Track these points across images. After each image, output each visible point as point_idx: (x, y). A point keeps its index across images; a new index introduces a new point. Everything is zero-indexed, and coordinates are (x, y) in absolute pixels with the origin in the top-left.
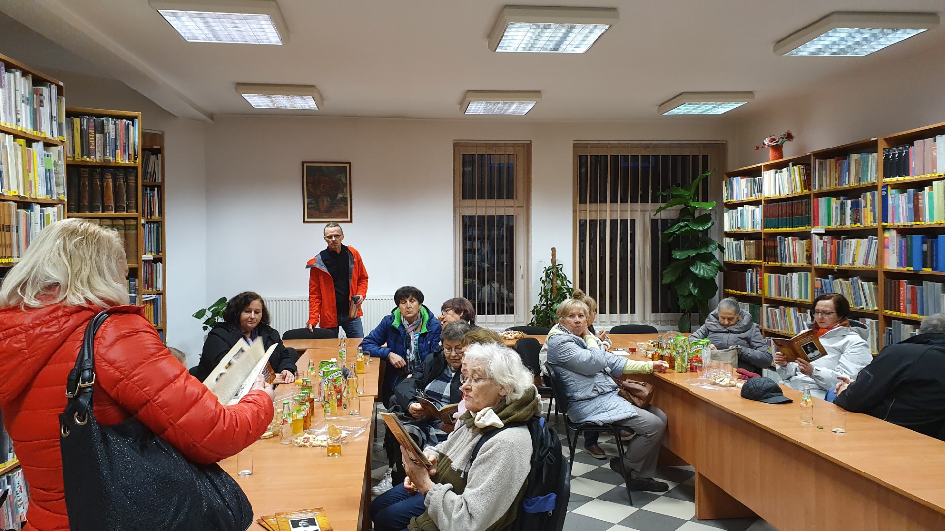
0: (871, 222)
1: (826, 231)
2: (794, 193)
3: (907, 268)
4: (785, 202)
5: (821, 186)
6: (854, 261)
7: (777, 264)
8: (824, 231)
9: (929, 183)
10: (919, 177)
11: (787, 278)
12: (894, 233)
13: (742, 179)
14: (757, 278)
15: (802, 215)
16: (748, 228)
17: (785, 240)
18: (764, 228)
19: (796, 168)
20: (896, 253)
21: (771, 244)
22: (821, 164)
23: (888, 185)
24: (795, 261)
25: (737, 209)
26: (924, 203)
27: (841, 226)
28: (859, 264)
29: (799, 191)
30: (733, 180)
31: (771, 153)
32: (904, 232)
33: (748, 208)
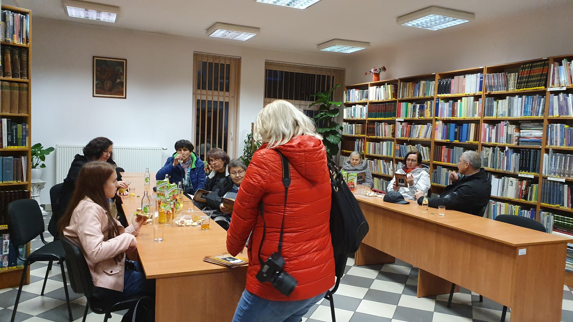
0: (429, 116)
1: (404, 120)
2: (387, 99)
3: (447, 140)
4: (381, 104)
5: (403, 96)
6: (419, 136)
7: (374, 137)
8: (403, 120)
9: (460, 98)
10: (456, 95)
11: (380, 145)
12: (441, 122)
13: (356, 90)
14: (361, 144)
15: (391, 111)
16: (358, 117)
17: (380, 124)
18: (368, 117)
19: (389, 86)
20: (441, 132)
21: (371, 126)
22: (403, 84)
23: (439, 98)
24: (385, 136)
25: (352, 107)
26: (457, 108)
27: (413, 118)
28: (422, 138)
29: (390, 99)
30: (350, 91)
31: (374, 77)
32: (446, 122)
33: (359, 107)
